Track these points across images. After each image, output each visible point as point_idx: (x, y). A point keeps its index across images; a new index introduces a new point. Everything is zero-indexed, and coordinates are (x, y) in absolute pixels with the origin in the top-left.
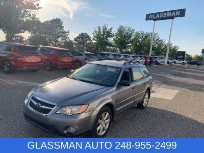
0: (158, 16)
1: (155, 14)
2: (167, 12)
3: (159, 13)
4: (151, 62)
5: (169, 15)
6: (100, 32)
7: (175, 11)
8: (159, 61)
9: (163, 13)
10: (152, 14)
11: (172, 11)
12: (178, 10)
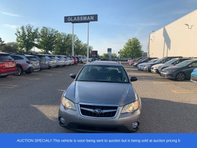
0: (75, 19)
1: (73, 17)
2: (83, 16)
3: (76, 17)
4: (78, 62)
5: (85, 19)
6: (24, 33)
7: (90, 16)
8: (83, 60)
9: (80, 16)
10: (70, 17)
11: (87, 16)
12: (92, 15)
